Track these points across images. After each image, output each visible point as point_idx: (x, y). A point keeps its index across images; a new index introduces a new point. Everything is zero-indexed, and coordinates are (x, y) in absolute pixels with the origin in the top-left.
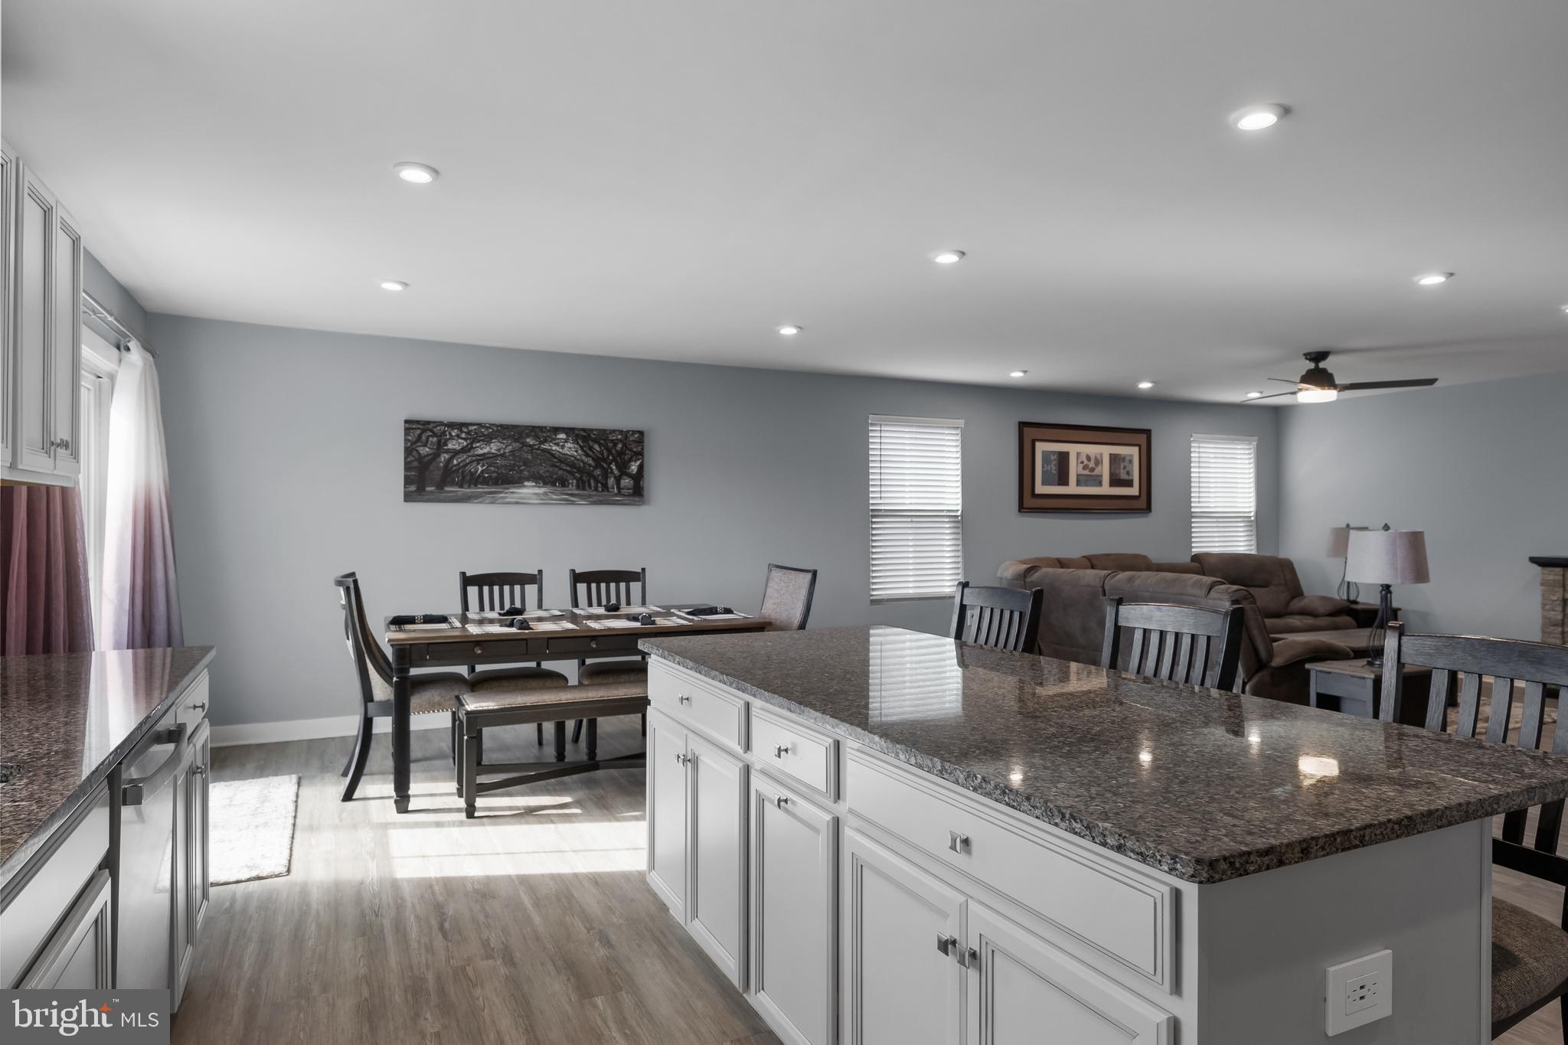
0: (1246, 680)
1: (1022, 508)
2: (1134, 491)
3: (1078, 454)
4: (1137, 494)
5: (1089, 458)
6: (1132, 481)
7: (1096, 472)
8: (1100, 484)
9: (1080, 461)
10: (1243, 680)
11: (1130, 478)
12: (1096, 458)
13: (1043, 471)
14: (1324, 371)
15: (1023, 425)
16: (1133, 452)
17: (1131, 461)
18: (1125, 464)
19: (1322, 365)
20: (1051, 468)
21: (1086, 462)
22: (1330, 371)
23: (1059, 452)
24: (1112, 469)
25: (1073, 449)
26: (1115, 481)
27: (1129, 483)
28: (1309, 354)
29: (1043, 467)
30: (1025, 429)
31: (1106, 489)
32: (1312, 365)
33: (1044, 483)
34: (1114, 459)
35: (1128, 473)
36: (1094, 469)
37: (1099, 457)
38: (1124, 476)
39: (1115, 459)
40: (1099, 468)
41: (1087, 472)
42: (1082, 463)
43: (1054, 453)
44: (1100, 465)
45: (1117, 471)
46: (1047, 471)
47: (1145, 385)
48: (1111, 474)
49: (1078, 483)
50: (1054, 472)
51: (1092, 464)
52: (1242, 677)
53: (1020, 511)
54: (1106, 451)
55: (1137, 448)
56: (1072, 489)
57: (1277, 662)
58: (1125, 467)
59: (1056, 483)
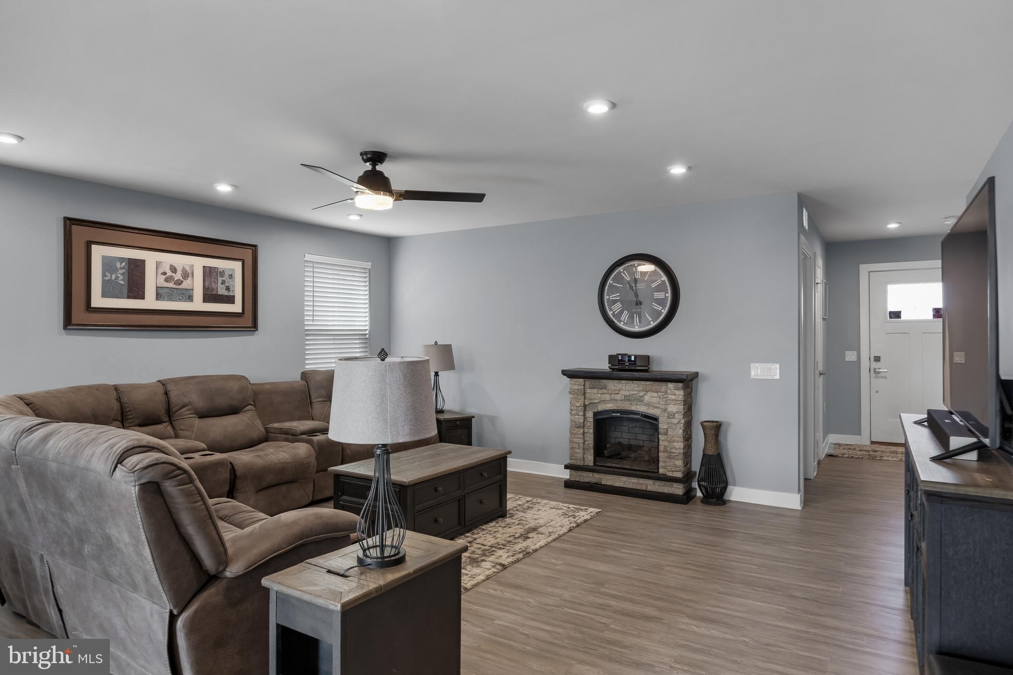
0: (175, 612)
1: (68, 322)
2: (237, 307)
3: (158, 264)
4: (240, 311)
5: (174, 269)
6: (234, 297)
7: (185, 285)
8: (190, 298)
9: (160, 271)
10: (171, 612)
11: (231, 294)
12: (184, 270)
13: (103, 281)
14: (381, 174)
15: (70, 223)
16: (236, 267)
17: (231, 276)
18: (223, 279)
19: (379, 168)
20: (117, 277)
21: (169, 273)
22: (386, 175)
23: (129, 259)
24: (207, 283)
25: (151, 258)
26: (209, 296)
27: (230, 300)
28: (366, 153)
29: (104, 275)
30: (74, 227)
31: (198, 304)
32: (368, 166)
33: (105, 295)
34: (208, 272)
35: (228, 289)
36: (182, 282)
37: (187, 269)
38: (222, 291)
39: (210, 271)
40: (189, 280)
41: (171, 285)
42: (164, 273)
43: (122, 260)
44: (190, 278)
45: (214, 285)
46: (111, 280)
47: (224, 189)
48: (205, 289)
49: (159, 296)
50: (122, 282)
51: (178, 276)
52: (168, 608)
53: (65, 328)
54: (198, 264)
55: (240, 263)
56: (150, 302)
57: (233, 570)
58: (223, 282)
59: (126, 295)
